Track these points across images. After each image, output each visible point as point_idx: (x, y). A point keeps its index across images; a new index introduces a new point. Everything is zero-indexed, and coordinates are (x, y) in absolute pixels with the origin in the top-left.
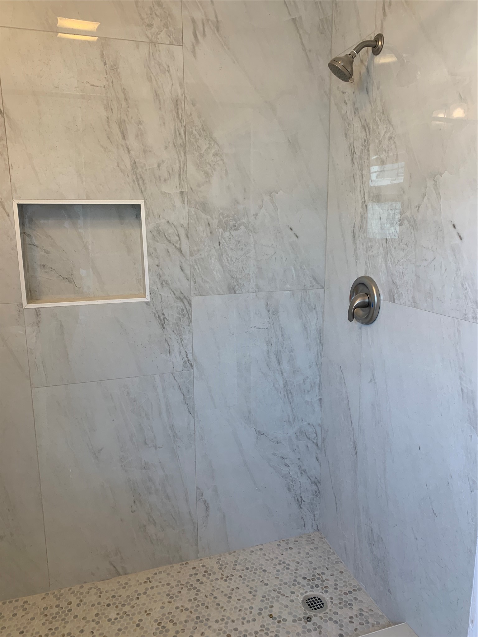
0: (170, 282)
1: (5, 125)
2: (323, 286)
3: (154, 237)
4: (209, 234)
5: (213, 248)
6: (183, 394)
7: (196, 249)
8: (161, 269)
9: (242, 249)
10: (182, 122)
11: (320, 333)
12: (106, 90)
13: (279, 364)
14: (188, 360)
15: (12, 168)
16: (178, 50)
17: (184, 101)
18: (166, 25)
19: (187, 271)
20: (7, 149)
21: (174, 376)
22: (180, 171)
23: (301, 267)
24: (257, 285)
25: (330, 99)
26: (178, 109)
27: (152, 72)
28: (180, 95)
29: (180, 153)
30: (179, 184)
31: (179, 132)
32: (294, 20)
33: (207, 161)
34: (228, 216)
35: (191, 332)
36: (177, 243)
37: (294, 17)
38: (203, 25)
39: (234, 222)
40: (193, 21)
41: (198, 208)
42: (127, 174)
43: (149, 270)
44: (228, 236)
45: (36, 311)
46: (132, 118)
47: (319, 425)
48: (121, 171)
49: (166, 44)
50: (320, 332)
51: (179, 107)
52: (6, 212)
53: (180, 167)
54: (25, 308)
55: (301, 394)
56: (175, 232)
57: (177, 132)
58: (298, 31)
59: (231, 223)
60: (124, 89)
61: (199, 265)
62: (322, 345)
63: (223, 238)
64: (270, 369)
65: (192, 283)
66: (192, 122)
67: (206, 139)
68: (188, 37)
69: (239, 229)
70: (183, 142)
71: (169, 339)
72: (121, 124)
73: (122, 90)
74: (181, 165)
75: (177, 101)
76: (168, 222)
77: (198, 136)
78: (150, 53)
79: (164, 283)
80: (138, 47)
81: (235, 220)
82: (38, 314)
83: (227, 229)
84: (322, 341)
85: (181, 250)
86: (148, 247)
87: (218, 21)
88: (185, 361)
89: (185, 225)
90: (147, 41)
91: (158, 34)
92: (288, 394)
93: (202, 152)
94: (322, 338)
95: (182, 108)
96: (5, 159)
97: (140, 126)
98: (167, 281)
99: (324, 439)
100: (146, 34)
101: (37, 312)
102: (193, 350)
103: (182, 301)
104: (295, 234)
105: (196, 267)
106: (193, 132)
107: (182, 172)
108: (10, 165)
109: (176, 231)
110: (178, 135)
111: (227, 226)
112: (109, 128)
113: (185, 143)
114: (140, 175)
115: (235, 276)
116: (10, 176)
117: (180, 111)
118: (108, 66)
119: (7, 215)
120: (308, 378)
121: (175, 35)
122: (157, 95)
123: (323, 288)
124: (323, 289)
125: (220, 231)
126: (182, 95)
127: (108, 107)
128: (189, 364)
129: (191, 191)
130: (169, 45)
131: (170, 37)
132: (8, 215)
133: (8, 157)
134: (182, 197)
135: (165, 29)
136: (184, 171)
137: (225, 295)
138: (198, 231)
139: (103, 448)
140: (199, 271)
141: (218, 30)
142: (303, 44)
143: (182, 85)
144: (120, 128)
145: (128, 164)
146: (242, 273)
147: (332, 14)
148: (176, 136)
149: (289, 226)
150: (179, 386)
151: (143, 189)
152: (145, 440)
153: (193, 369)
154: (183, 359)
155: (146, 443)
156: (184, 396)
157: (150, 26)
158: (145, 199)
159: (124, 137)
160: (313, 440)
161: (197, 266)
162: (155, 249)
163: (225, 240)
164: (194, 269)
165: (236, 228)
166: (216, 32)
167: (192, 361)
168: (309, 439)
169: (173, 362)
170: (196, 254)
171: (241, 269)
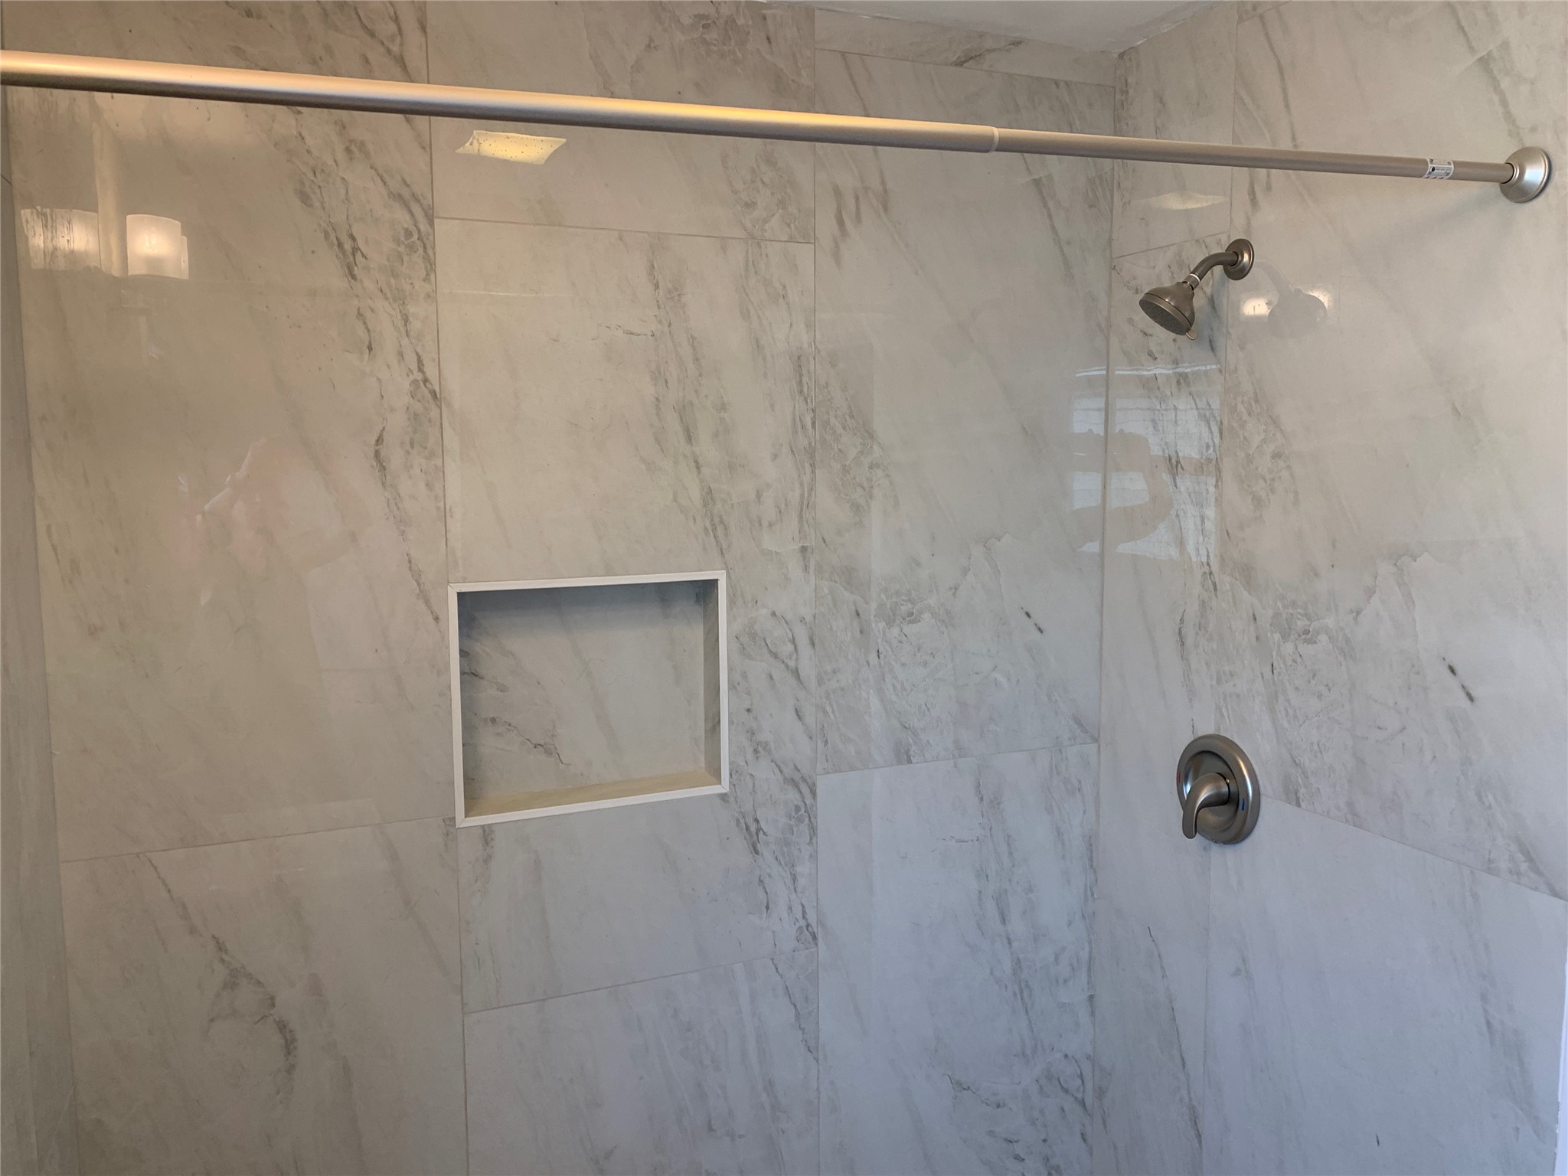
0: (772, 745)
1: (442, 424)
2: (1096, 736)
3: (744, 648)
4: (858, 634)
5: (865, 663)
6: (795, 1006)
7: (829, 668)
8: (756, 718)
9: (925, 664)
10: (809, 401)
11: (1091, 845)
12: (656, 340)
13: (1004, 921)
14: (808, 925)
15: (451, 516)
16: (803, 253)
17: (814, 359)
18: (782, 204)
19: (810, 719)
20: (444, 476)
21: (775, 965)
22: (803, 503)
23: (1049, 697)
24: (956, 742)
25: (1108, 340)
26: (801, 375)
27: (750, 300)
28: (806, 346)
29: (804, 468)
30: (798, 532)
31: (801, 422)
32: (1037, 182)
33: (858, 479)
34: (897, 593)
35: (814, 857)
36: (791, 658)
37: (1037, 177)
38: (857, 199)
39: (910, 606)
40: (837, 192)
41: (837, 579)
42: (694, 516)
43: (731, 722)
44: (897, 636)
45: (484, 831)
46: (707, 396)
47: (1088, 1057)
48: (682, 512)
49: (780, 241)
50: (1091, 843)
51: (804, 372)
52: (432, 613)
53: (802, 496)
54: (461, 826)
55: (1050, 989)
56: (786, 633)
57: (799, 423)
58: (1045, 205)
59: (903, 608)
60: (692, 337)
61: (834, 704)
62: (1095, 872)
63: (887, 642)
64: (983, 934)
65: (820, 745)
66: (829, 400)
67: (855, 434)
68: (826, 226)
69: (919, 621)
70: (810, 444)
71: (767, 877)
72: (684, 411)
73: (689, 340)
74: (804, 494)
75: (799, 358)
76: (774, 614)
77: (840, 430)
78: (747, 261)
79: (760, 749)
80: (724, 249)
81: (910, 601)
82: (489, 839)
83: (894, 621)
84: (1094, 864)
85: (799, 674)
86: (730, 669)
87: (885, 191)
88: (800, 928)
89: (809, 618)
90: (743, 237)
91: (766, 221)
92: (1022, 989)
93: (847, 463)
94: (1094, 855)
95: (809, 372)
96: (436, 497)
97: (723, 414)
98: (767, 745)
99: (1101, 1093)
100: (742, 223)
101: (487, 834)
102: (817, 899)
103: (796, 786)
104: (1036, 625)
105: (828, 709)
106: (831, 420)
107: (806, 505)
108: (448, 510)
109: (788, 630)
110: (800, 429)
111: (894, 615)
112: (659, 419)
113: (813, 444)
114: (721, 517)
115: (910, 725)
116: (446, 533)
117: (805, 379)
118: (661, 291)
119: (434, 619)
120: (1064, 949)
121: (799, 223)
122: (758, 346)
123: (1096, 740)
124: (1096, 745)
125: (881, 628)
126: (810, 345)
127: (658, 376)
128: (809, 935)
129: (824, 545)
130: (787, 243)
131: (789, 226)
132: (437, 619)
133: (444, 492)
134: (804, 559)
135: (780, 211)
136: (810, 504)
137: (889, 768)
138: (834, 629)
139: (616, 1147)
140: (835, 716)
141: (886, 209)
142: (1053, 227)
143: (810, 326)
144: (682, 420)
145: (695, 493)
146: (924, 715)
147: (1113, 169)
148: (796, 432)
149: (1024, 609)
150: (787, 988)
151: (724, 547)
152: (710, 1121)
153: (816, 944)
154: (797, 923)
155: (711, 1129)
156: (796, 1010)
157: (750, 205)
158: (727, 567)
159: (689, 439)
160: (1075, 1094)
161: (832, 706)
162: (744, 676)
163: (890, 646)
164: (825, 712)
165: (912, 618)
166: (882, 213)
167: (814, 925)
168: (1066, 1091)
169: (774, 932)
170: (829, 680)
171: (924, 707)
